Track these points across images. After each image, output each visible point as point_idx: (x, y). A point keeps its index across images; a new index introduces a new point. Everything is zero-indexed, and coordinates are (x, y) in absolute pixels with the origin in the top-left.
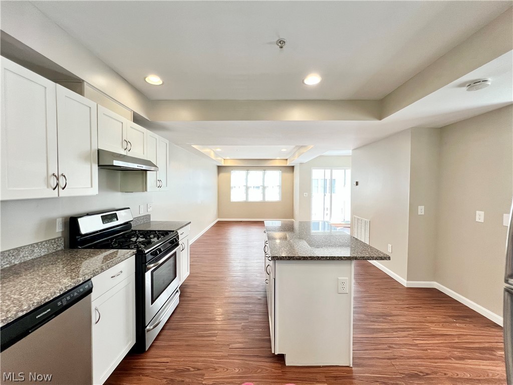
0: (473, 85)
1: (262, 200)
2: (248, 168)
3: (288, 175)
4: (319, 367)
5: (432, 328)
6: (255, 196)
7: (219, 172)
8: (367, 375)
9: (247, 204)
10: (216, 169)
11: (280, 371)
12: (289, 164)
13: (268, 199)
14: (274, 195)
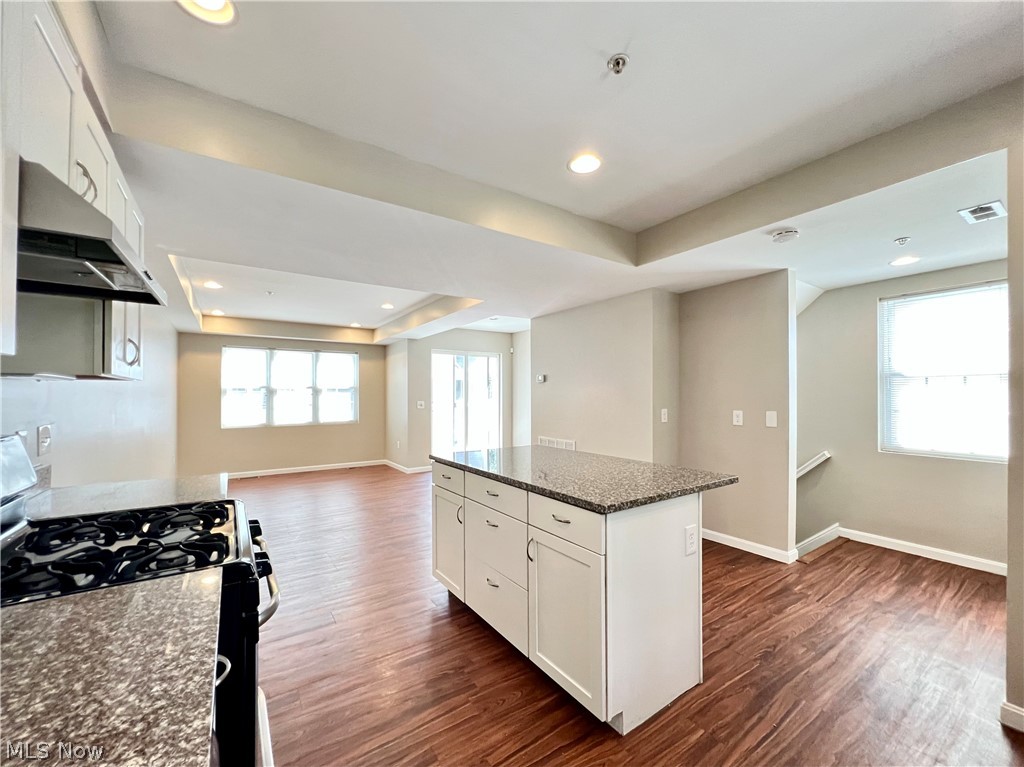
0: (784, 234)
1: (311, 420)
2: (272, 345)
3: (373, 365)
4: (667, 709)
5: (726, 585)
6: (292, 412)
7: (181, 350)
8: (727, 684)
9: (268, 433)
10: (172, 341)
11: (624, 753)
12: (378, 339)
13: (325, 418)
14: (340, 409)
